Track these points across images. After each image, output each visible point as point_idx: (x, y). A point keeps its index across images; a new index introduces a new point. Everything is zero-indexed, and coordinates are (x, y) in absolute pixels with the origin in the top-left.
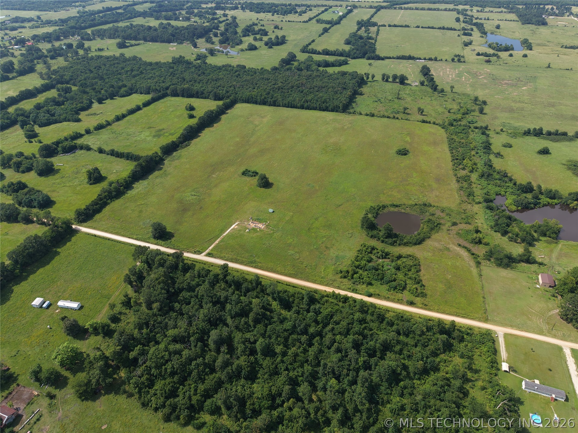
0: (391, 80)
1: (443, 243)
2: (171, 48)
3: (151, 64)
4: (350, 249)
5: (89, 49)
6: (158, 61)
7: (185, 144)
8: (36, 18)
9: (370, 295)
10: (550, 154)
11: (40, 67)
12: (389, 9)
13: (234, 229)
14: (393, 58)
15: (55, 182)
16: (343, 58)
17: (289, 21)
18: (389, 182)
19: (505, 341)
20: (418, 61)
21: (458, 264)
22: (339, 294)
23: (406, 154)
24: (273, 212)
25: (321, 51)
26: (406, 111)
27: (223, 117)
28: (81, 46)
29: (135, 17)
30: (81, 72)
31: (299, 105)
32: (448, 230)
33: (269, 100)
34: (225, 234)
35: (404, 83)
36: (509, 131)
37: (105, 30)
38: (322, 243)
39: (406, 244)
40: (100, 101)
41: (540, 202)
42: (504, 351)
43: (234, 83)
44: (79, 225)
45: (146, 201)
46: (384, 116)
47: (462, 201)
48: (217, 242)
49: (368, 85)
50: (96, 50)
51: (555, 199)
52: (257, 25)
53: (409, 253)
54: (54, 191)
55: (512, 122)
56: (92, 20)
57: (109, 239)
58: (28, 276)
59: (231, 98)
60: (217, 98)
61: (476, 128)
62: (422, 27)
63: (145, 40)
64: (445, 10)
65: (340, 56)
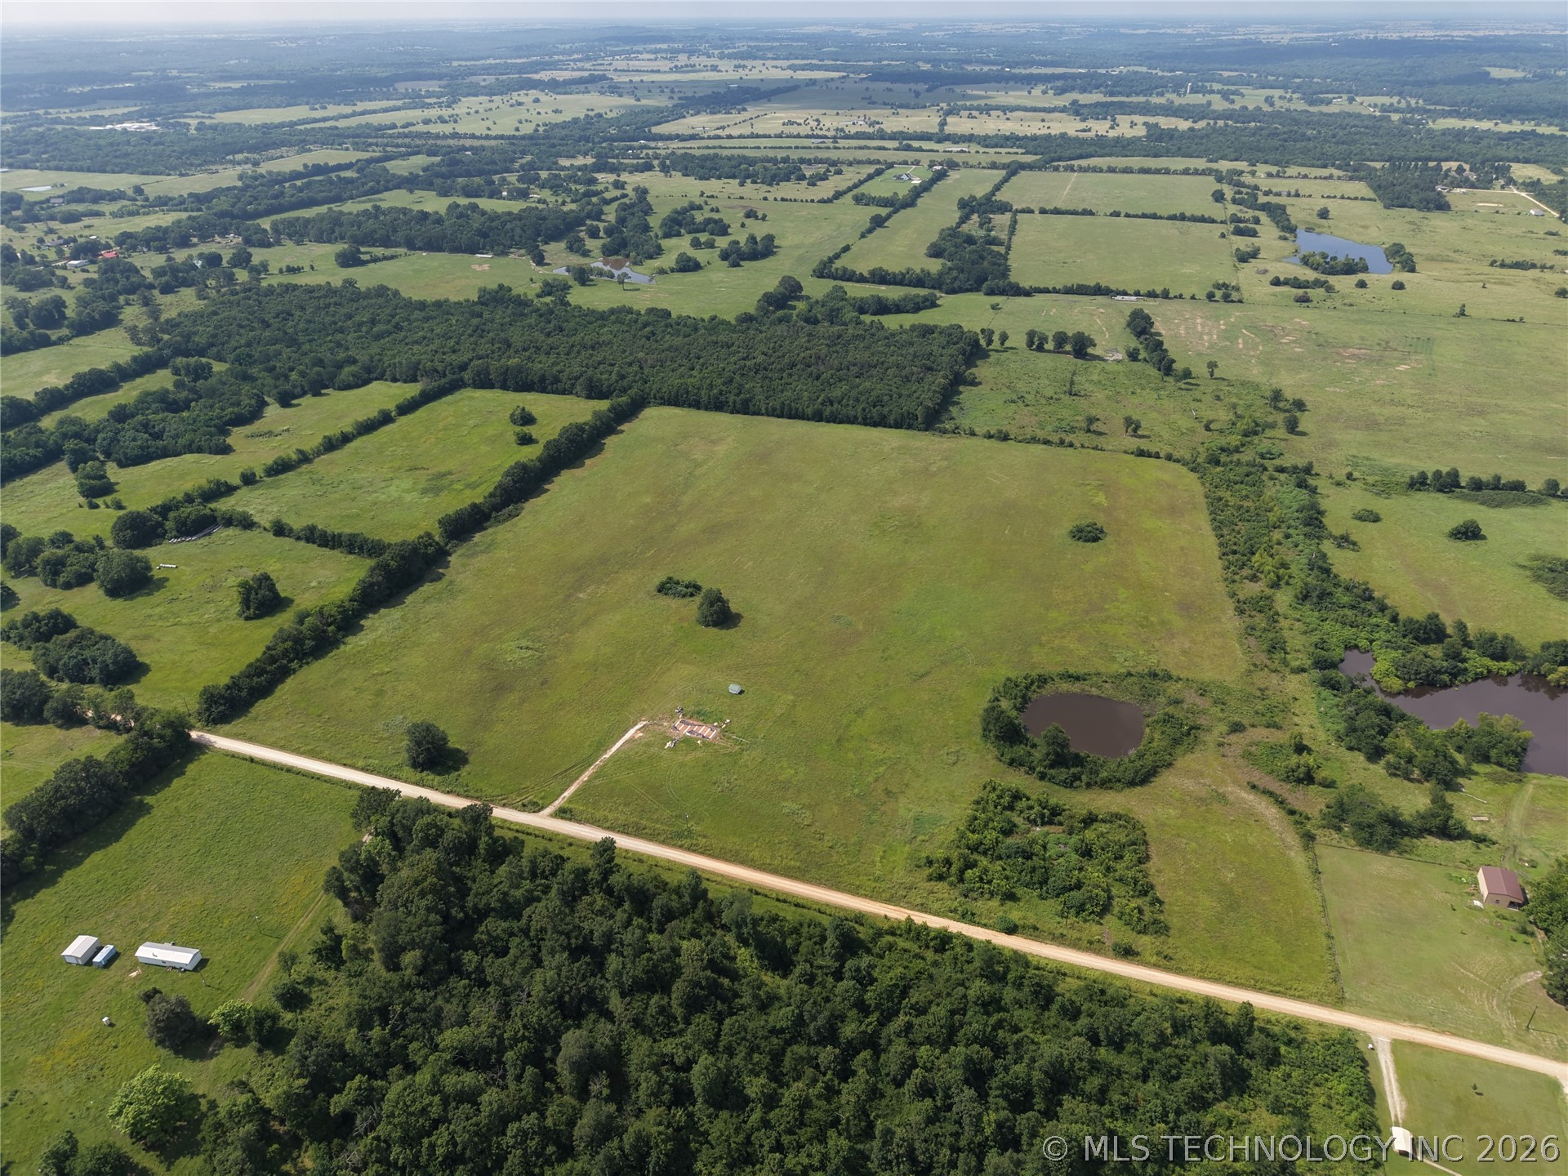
0: (1050, 346)
1: (1208, 781)
2: (476, 267)
3: (422, 305)
4: (953, 799)
5: (264, 267)
6: (442, 298)
7: (506, 511)
8: (130, 193)
9: (1011, 930)
10: (1484, 538)
11: (133, 314)
12: (1040, 169)
13: (631, 740)
14: (1055, 291)
15: (150, 612)
16: (922, 292)
17: (783, 200)
18: (1053, 614)
19: (1396, 1062)
20: (1119, 297)
21: (1251, 840)
22: (925, 927)
23: (1096, 539)
24: (741, 692)
25: (866, 274)
26: (1093, 427)
27: (611, 442)
28: (242, 260)
29: (387, 189)
30: (241, 326)
31: (809, 411)
32: (1221, 745)
33: (732, 398)
34: (607, 756)
35: (1086, 354)
36: (1370, 479)
37: (307, 221)
38: (876, 780)
39: (1106, 784)
40: (285, 401)
41: (1466, 669)
42: (1396, 1093)
43: (641, 355)
44: (209, 732)
45: (394, 664)
46: (1034, 440)
47: (1255, 665)
48: (585, 777)
49: (991, 360)
50: (281, 271)
51: (1505, 659)
52: (700, 208)
53: (1115, 809)
54: (146, 637)
55: (1375, 455)
56: (276, 197)
57: (289, 770)
58: (59, 873)
59: (632, 392)
60: (595, 392)
61: (1281, 470)
62: (1127, 215)
63: (411, 245)
64: (1186, 172)
65: (915, 286)
